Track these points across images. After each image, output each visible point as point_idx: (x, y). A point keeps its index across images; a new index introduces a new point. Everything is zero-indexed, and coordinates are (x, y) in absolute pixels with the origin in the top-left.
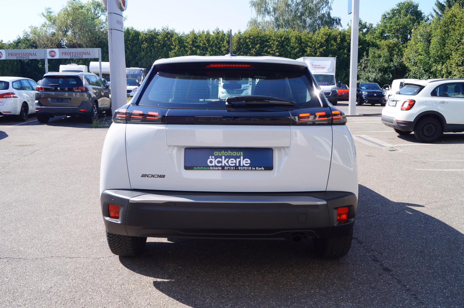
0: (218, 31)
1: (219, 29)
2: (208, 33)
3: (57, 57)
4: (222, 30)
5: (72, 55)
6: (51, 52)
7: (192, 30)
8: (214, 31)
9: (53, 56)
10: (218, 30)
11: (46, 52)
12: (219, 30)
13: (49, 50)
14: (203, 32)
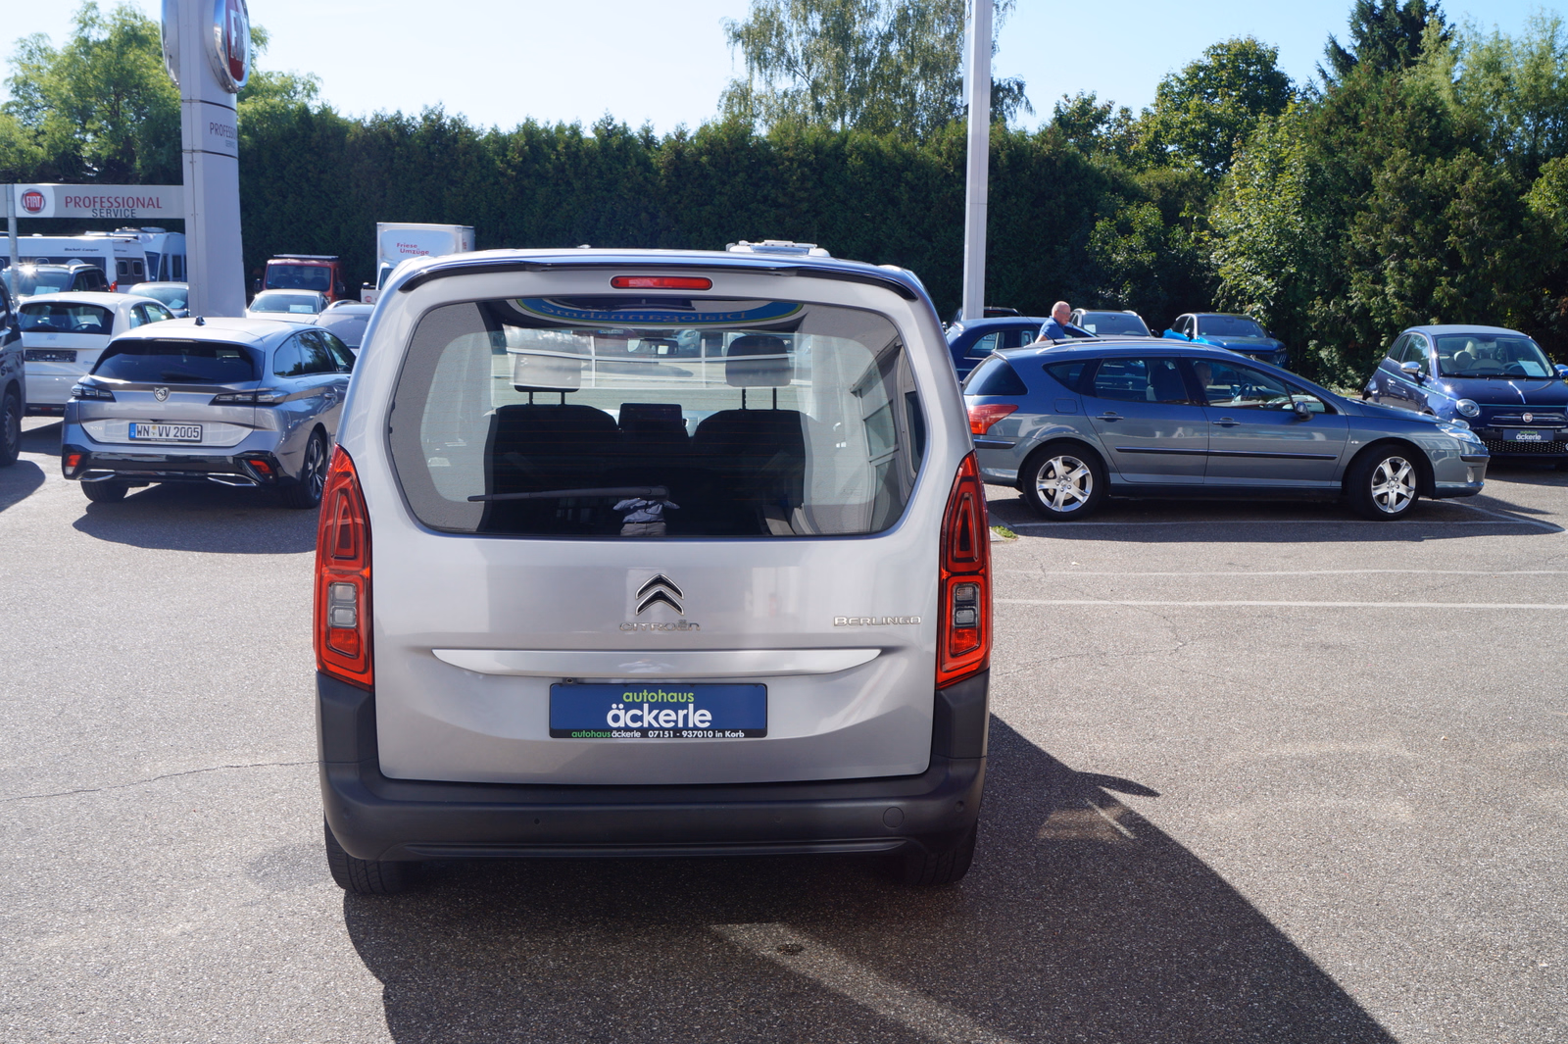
0: (610, 128)
1: (612, 120)
2: (575, 131)
3: (48, 212)
4: (625, 124)
5: (98, 206)
6: (28, 195)
7: (525, 121)
8: (597, 124)
9: (37, 209)
10: (610, 124)
11: (10, 198)
12: (614, 123)
13: (20, 189)
14: (560, 129)
